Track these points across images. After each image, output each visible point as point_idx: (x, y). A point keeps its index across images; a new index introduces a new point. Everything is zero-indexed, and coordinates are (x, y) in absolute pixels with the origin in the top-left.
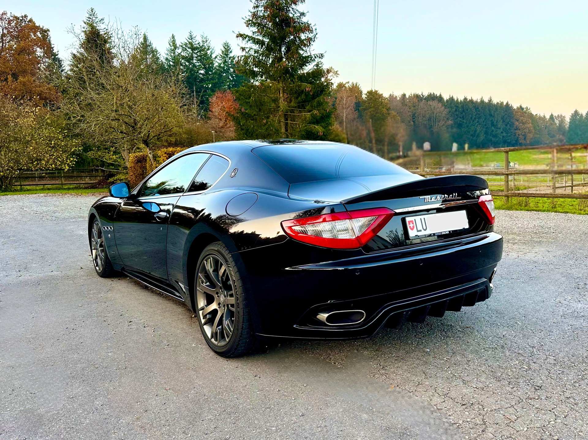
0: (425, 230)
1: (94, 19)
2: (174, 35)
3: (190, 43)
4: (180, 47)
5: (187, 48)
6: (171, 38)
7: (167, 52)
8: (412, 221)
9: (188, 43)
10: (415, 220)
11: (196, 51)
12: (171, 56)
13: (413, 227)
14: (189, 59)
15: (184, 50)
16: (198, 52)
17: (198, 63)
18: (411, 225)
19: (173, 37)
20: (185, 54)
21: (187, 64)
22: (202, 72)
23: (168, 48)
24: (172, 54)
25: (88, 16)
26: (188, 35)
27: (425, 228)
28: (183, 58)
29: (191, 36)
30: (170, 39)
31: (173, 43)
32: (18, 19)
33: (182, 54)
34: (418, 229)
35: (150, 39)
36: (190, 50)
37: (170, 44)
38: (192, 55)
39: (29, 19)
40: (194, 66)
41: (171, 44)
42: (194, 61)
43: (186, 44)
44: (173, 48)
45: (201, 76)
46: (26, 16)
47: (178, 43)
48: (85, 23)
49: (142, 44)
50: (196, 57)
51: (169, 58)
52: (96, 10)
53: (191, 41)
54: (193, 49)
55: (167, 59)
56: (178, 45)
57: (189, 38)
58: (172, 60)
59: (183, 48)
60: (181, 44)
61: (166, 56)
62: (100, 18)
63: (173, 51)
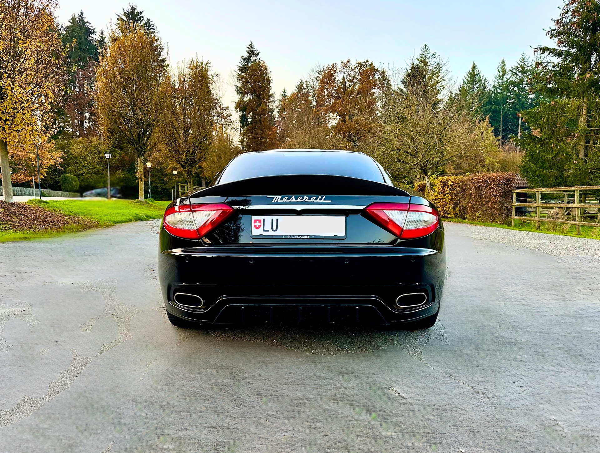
0: (274, 231)
1: (426, 54)
2: (505, 60)
3: (521, 66)
4: (510, 72)
5: (517, 72)
6: (501, 63)
7: (494, 79)
8: (260, 221)
9: (519, 66)
10: (264, 220)
11: (528, 74)
12: (499, 83)
13: (260, 226)
14: (518, 84)
15: (514, 74)
16: (529, 75)
17: (528, 87)
18: (258, 224)
19: (503, 62)
20: (514, 78)
21: (516, 89)
22: (531, 96)
23: (496, 75)
24: (500, 81)
25: (421, 52)
26: (519, 58)
27: (275, 228)
28: (512, 83)
29: (523, 58)
30: (499, 65)
31: (503, 69)
32: (362, 64)
33: (511, 79)
34: (265, 229)
35: (478, 67)
36: (520, 74)
37: (499, 70)
38: (522, 79)
39: (370, 63)
40: (524, 91)
41: (501, 70)
42: (524, 85)
43: (517, 69)
44: (501, 74)
45: (530, 101)
46: (368, 61)
47: (508, 68)
48: (418, 60)
49: (470, 74)
50: (527, 81)
51: (497, 85)
52: (430, 47)
53: (523, 64)
54: (524, 72)
55: (494, 87)
56: (507, 71)
57: (521, 62)
58: (500, 86)
59: (513, 72)
60: (511, 69)
61: (493, 84)
62: (432, 52)
63: (501, 77)
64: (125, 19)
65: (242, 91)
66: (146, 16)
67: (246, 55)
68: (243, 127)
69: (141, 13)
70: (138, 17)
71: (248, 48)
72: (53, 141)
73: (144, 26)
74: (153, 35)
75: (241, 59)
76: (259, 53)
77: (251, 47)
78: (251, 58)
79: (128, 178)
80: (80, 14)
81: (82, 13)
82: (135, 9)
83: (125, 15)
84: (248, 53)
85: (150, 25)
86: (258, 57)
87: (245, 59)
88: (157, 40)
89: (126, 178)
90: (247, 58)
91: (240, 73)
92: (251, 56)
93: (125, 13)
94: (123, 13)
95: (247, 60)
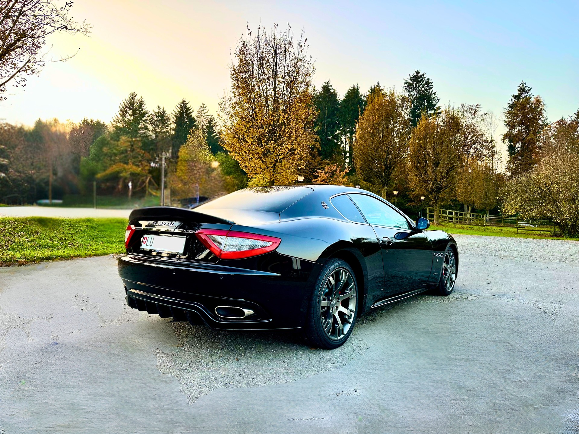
64: (411, 82)
65: (511, 125)
66: (427, 76)
67: (517, 93)
68: (511, 155)
69: (423, 75)
70: (421, 78)
71: (519, 86)
72: (347, 177)
73: (424, 85)
74: (431, 90)
75: (512, 98)
76: (530, 90)
77: (523, 85)
78: (522, 95)
79: (401, 203)
80: (377, 84)
81: (378, 84)
82: (419, 73)
83: (411, 79)
84: (519, 91)
85: (430, 83)
86: (529, 93)
87: (515, 97)
88: (435, 93)
89: (399, 202)
90: (517, 96)
91: (510, 109)
92: (522, 93)
93: (411, 78)
94: (409, 78)
95: (518, 97)
